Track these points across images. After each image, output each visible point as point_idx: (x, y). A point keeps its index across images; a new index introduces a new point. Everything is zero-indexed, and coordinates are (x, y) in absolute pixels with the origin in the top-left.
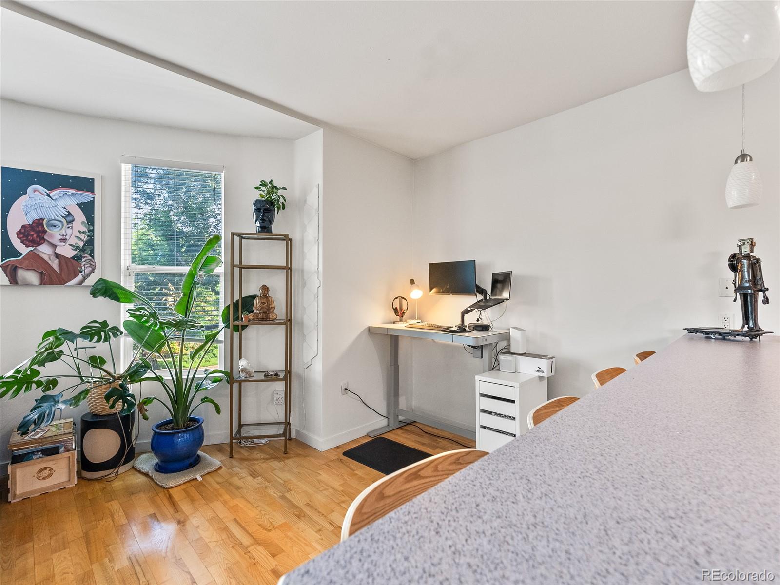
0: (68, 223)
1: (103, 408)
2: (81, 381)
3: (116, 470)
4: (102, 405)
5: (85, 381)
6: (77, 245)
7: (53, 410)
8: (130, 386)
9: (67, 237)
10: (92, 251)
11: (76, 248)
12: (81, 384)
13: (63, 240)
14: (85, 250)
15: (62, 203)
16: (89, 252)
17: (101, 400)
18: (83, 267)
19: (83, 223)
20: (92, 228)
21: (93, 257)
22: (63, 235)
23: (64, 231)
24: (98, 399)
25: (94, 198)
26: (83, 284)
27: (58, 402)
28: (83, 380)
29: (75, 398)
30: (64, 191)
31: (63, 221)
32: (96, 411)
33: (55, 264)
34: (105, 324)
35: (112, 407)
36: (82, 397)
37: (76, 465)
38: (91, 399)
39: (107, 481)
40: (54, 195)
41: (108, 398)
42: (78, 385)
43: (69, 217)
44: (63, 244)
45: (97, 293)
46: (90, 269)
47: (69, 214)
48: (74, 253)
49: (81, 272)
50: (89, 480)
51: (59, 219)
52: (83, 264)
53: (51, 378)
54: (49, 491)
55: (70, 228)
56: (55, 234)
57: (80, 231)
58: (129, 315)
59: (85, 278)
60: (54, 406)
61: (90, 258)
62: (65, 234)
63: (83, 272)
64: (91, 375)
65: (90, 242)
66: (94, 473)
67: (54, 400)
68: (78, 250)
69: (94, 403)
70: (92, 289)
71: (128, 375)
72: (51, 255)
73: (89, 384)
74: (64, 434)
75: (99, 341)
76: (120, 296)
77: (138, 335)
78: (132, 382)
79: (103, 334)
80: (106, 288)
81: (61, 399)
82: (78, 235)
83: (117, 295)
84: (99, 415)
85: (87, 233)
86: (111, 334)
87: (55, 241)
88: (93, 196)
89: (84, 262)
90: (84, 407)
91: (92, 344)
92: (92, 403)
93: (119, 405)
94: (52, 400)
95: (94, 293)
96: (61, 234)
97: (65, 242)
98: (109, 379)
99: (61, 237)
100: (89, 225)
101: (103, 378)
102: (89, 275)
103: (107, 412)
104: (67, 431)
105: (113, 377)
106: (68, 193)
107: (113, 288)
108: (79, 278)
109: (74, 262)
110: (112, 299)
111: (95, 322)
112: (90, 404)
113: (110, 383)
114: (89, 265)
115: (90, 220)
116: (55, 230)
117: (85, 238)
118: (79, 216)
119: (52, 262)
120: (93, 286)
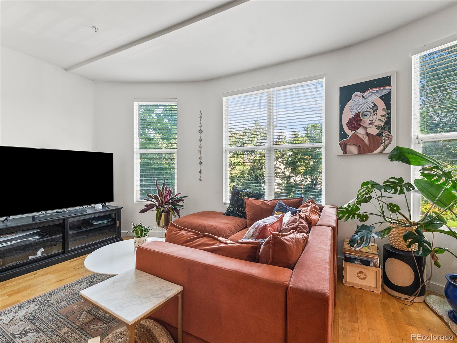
0: (374, 112)
1: (400, 244)
2: (384, 220)
3: (412, 298)
4: (399, 242)
5: (387, 220)
6: (379, 125)
7: (369, 237)
8: (425, 234)
9: (374, 121)
10: (390, 128)
11: (379, 127)
12: (384, 222)
13: (371, 124)
14: (385, 128)
15: (370, 99)
16: (388, 129)
17: (398, 238)
18: (384, 140)
19: (384, 109)
20: (389, 112)
21: (390, 132)
22: (371, 120)
23: (372, 118)
24: (396, 237)
25: (391, 90)
26: (384, 152)
27: (372, 232)
28: (385, 220)
29: (382, 232)
30: (371, 91)
31: (371, 111)
32: (395, 245)
33: (366, 140)
34: (401, 180)
35: (409, 246)
36: (386, 232)
37: (381, 279)
38: (391, 235)
39: (403, 303)
40: (366, 96)
41: (406, 238)
42: (382, 222)
43: (375, 108)
44: (371, 126)
45: (393, 158)
46: (388, 141)
47: (375, 105)
48: (378, 131)
49: (382, 143)
50: (389, 294)
51: (369, 110)
52: (384, 138)
53: (365, 214)
54: (365, 289)
55: (375, 114)
56: (366, 121)
57: (381, 116)
58: (420, 174)
59: (385, 148)
60: (370, 234)
61: (389, 133)
62: (372, 119)
63: (384, 143)
64: (391, 217)
65: (388, 122)
66: (393, 291)
67: (369, 229)
68: (380, 129)
69: (393, 238)
70: (390, 155)
71: (423, 224)
72: (364, 135)
73: (389, 224)
74: (373, 254)
75: (395, 193)
76: (411, 160)
77: (428, 192)
78: (427, 230)
79: (399, 188)
80: (400, 154)
81: (374, 231)
82: (381, 118)
83: (408, 159)
84: (397, 249)
85: (386, 116)
86: (405, 188)
87: (366, 125)
88: (390, 88)
89: (385, 136)
90: (387, 239)
91: (390, 195)
92: (392, 238)
93: (415, 247)
94: (367, 229)
95: (392, 158)
96: (370, 120)
97: (372, 125)
98: (406, 224)
99: (370, 122)
100: (387, 110)
101: (399, 221)
102: (387, 146)
103: (403, 248)
104: (374, 252)
105: (410, 223)
106: (374, 92)
107: (406, 154)
108: (381, 148)
109: (378, 137)
110: (404, 163)
111: (393, 178)
112: (390, 238)
113: (406, 226)
114: (388, 138)
115: (388, 106)
116: (366, 118)
117: (384, 119)
118: (381, 105)
119: (365, 139)
120: (391, 153)
